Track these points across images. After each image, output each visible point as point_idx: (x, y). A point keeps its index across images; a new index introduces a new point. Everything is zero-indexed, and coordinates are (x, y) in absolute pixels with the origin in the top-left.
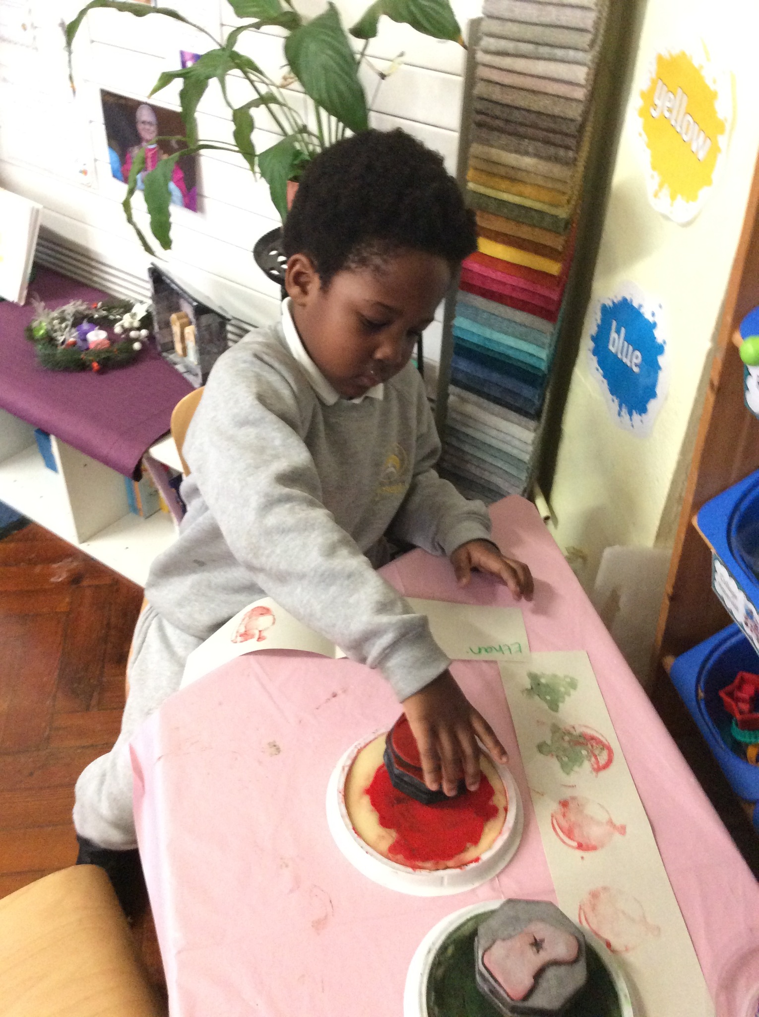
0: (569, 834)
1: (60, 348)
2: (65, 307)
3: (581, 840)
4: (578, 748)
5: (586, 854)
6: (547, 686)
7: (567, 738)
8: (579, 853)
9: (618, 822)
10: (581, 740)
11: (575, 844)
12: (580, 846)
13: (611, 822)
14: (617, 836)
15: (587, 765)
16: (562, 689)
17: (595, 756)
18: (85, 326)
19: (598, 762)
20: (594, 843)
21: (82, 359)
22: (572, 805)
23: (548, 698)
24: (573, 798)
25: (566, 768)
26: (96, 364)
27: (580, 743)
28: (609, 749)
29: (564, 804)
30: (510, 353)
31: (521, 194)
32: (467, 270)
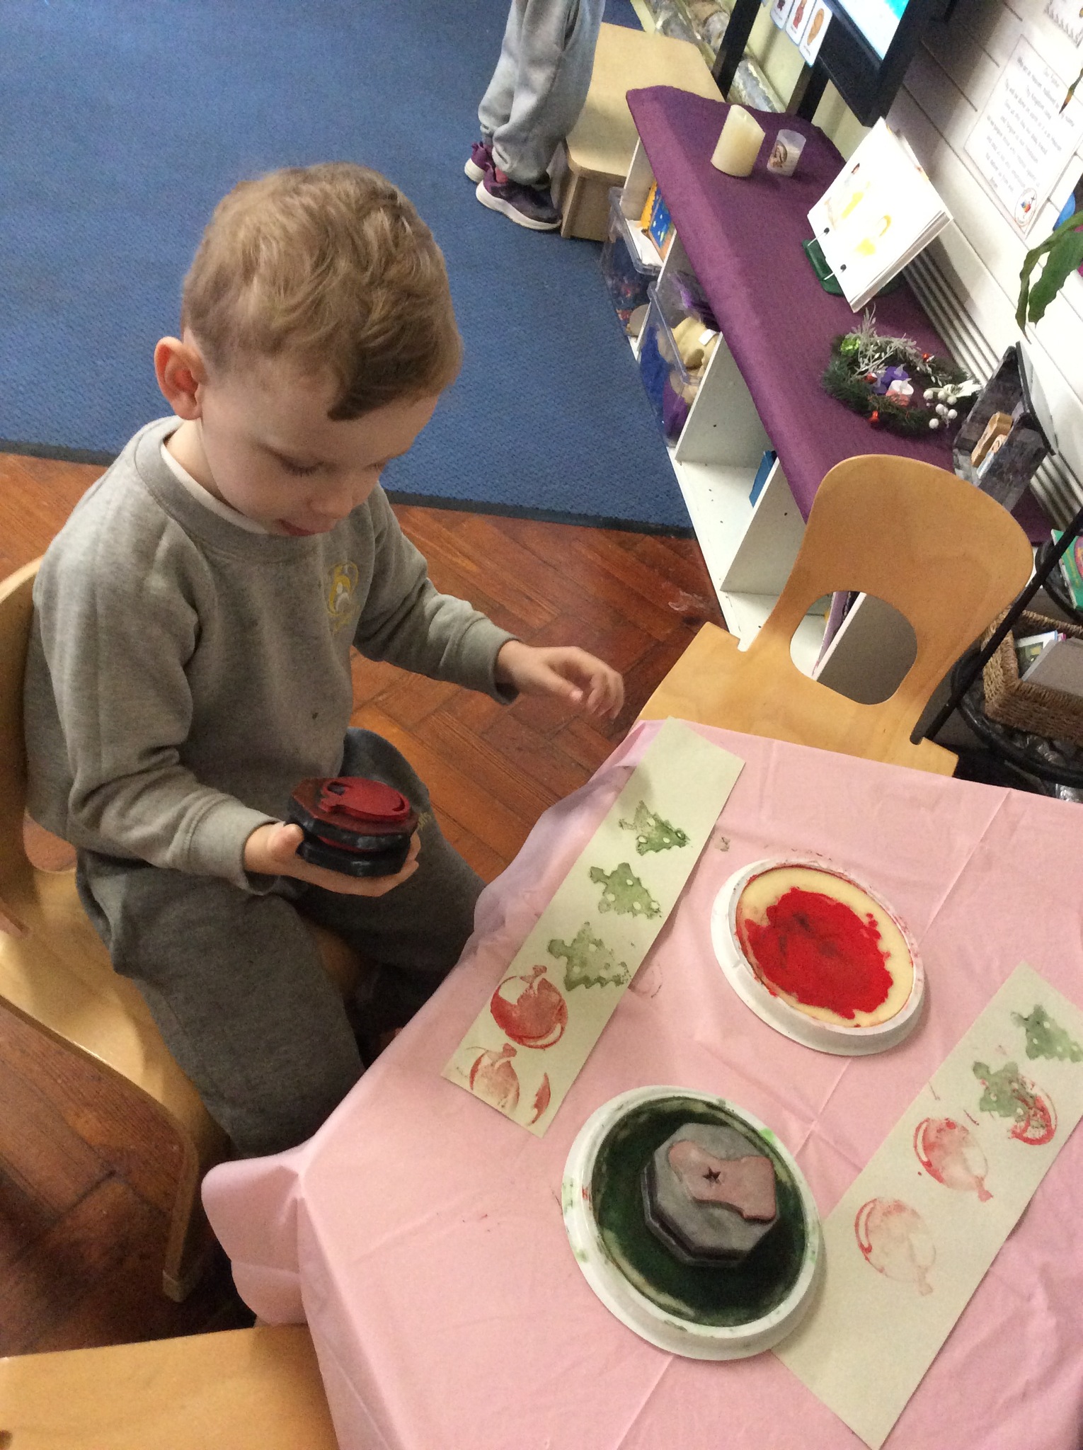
0: (928, 1147)
1: (856, 376)
2: (893, 339)
3: (934, 1163)
4: (1020, 1103)
5: (927, 1176)
6: (1046, 1031)
7: (1016, 1086)
8: (921, 1169)
9: (987, 1185)
10: (1030, 1101)
11: (925, 1159)
12: (928, 1165)
13: (980, 1180)
14: (974, 1195)
15: (1010, 1122)
16: (1059, 1049)
17: (1028, 1124)
18: (899, 370)
19: (1025, 1130)
20: (944, 1175)
21: (867, 400)
22: (956, 1131)
23: (1035, 1041)
24: (964, 1129)
25: (985, 1104)
26: (875, 414)
27: (1024, 1101)
28: (1050, 1134)
29: (950, 1125)
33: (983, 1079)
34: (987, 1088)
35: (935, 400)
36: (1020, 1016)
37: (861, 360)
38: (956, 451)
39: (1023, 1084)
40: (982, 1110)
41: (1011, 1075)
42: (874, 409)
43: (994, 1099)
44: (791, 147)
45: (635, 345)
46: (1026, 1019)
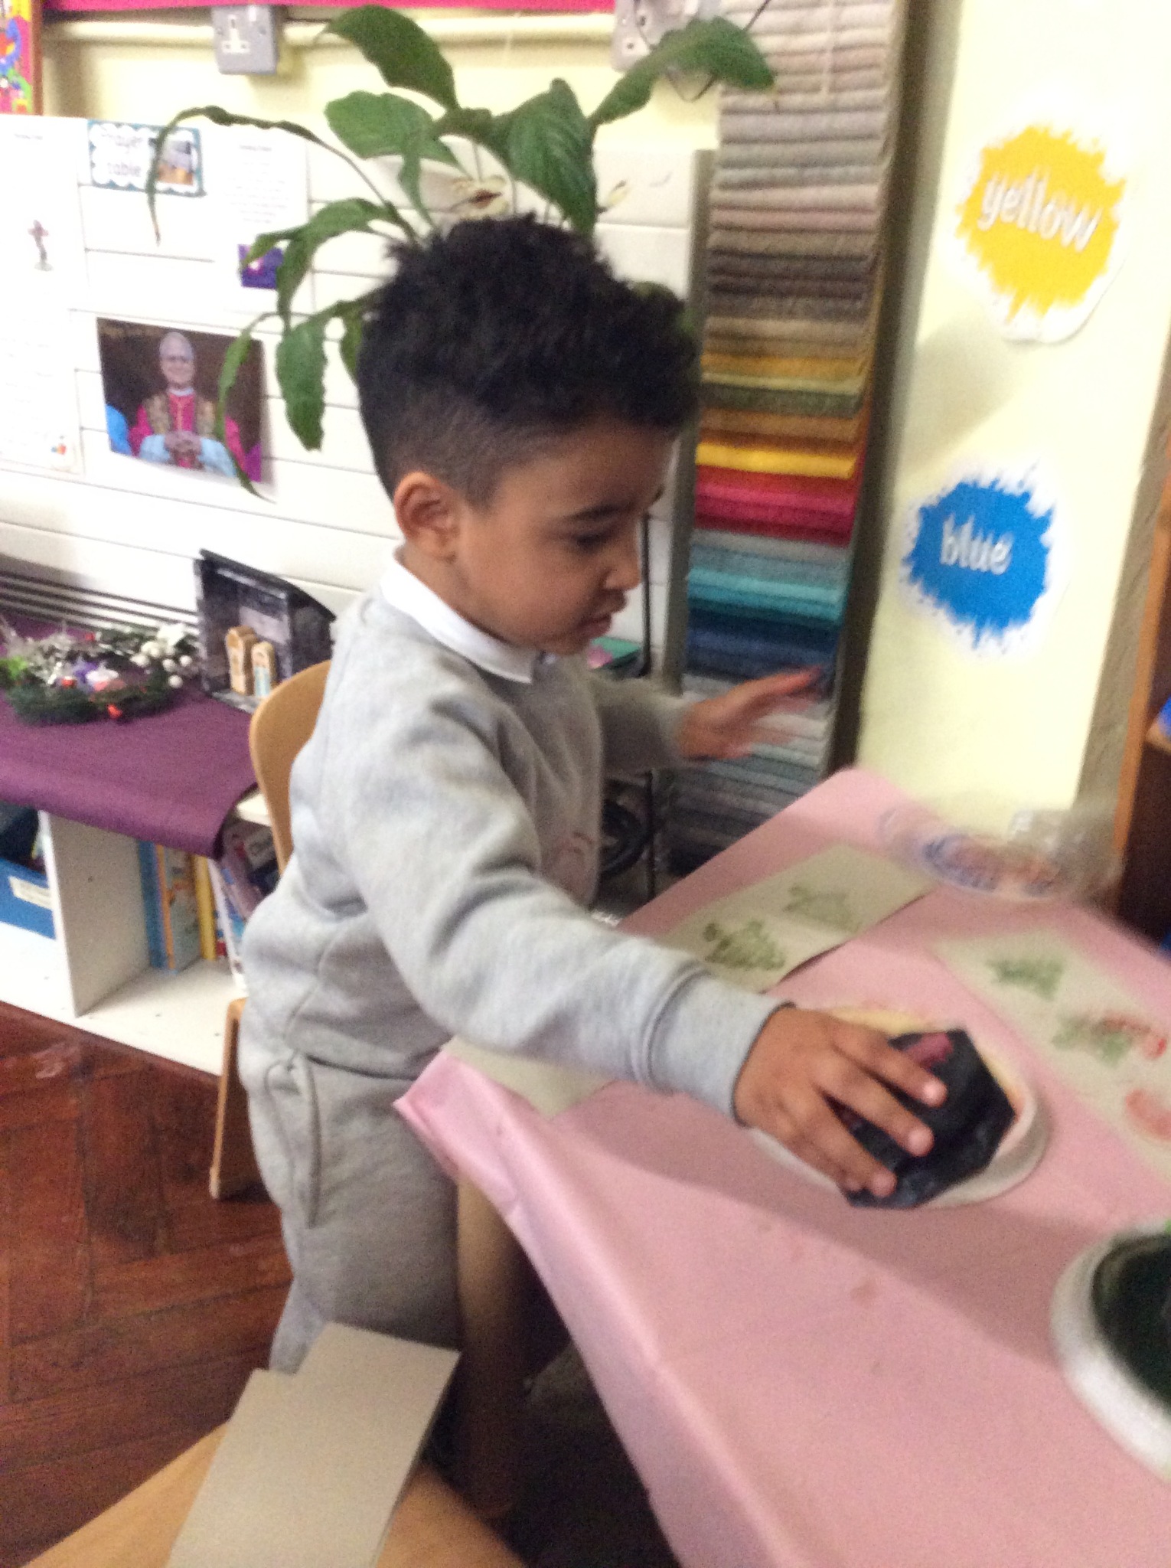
1: (51, 693)
10: (1107, 1027)
18: (82, 664)
22: (1143, 1100)
25: (1107, 1060)
26: (112, 709)
27: (1108, 1031)
29: (1133, 1101)
30: (781, 605)
31: (786, 374)
32: (705, 498)
33: (1073, 1047)
34: (1087, 1049)
35: (156, 663)
36: (999, 981)
37: (38, 674)
38: (216, 694)
39: (1087, 1021)
41: (1072, 1022)
42: (106, 705)
43: (1101, 1052)
46: (1002, 978)
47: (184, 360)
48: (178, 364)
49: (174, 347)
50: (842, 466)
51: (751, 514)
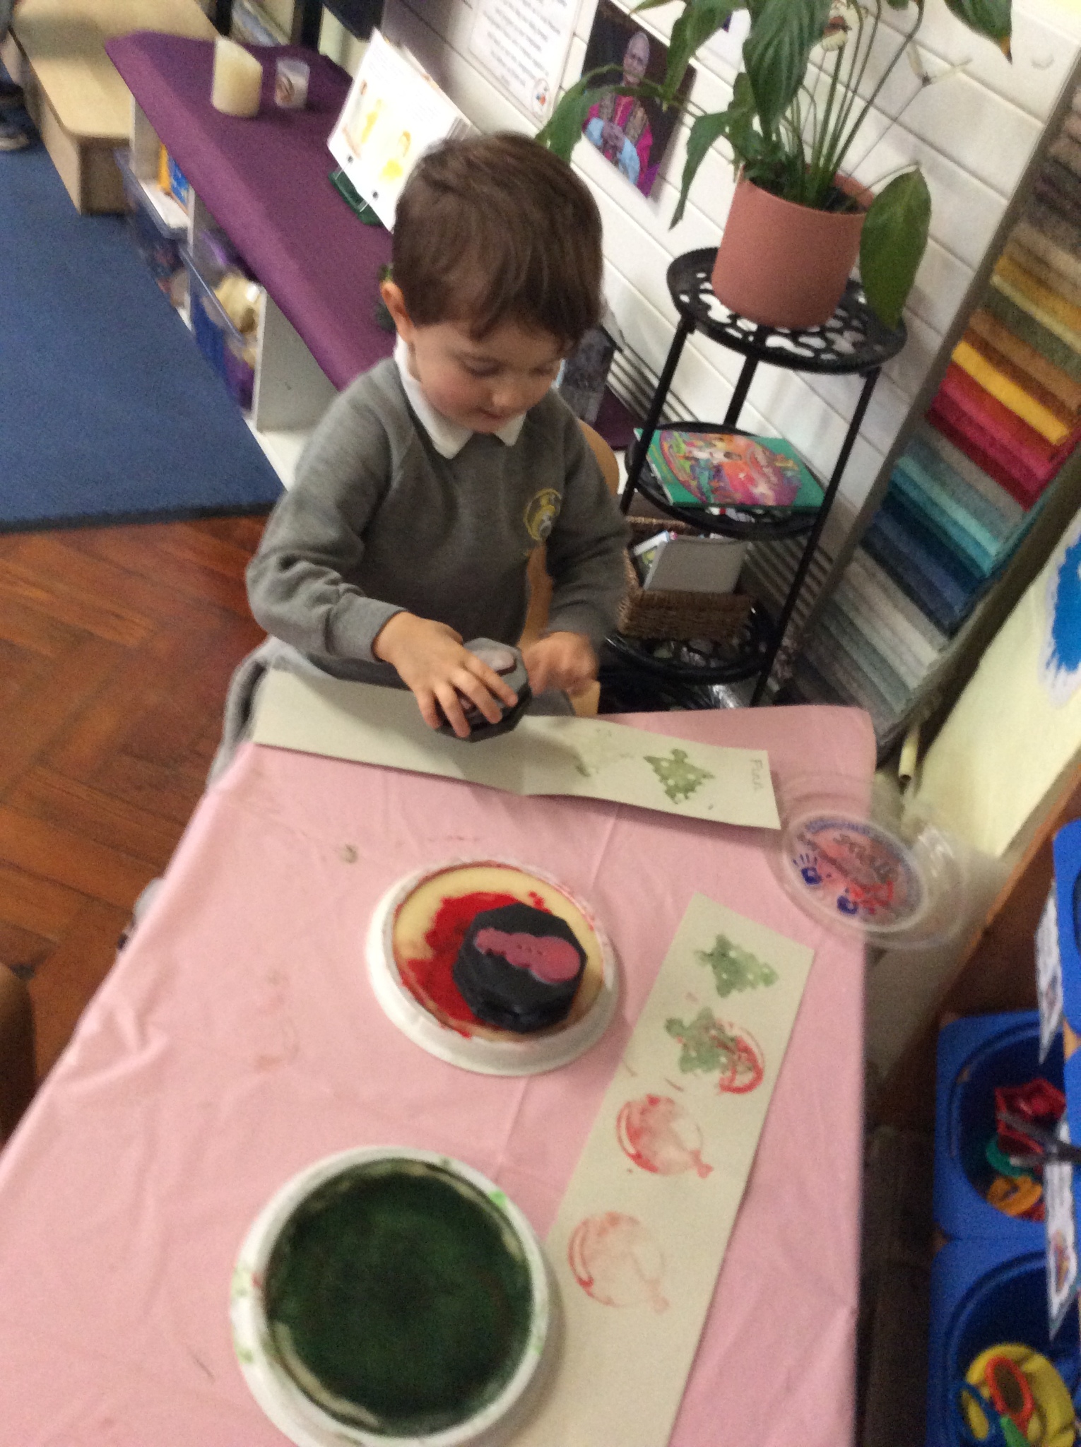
0: (635, 1135)
3: (645, 1153)
4: (721, 1051)
5: (638, 1170)
6: (733, 962)
7: (713, 1032)
8: (630, 1164)
9: (705, 1159)
10: (731, 1044)
11: (632, 1151)
12: (638, 1158)
13: (696, 1155)
14: (692, 1175)
15: (716, 1076)
16: (750, 977)
17: (735, 1072)
19: (732, 1079)
20: (657, 1163)
22: (662, 1107)
23: (725, 976)
24: (670, 1101)
25: (686, 1063)
27: (726, 1047)
28: (759, 1074)
29: (653, 1101)
30: (953, 531)
31: (1053, 312)
32: (944, 395)
33: (678, 1036)
34: (685, 1045)
36: (704, 954)
39: (721, 1029)
40: (684, 1070)
41: (707, 1022)
43: (693, 1054)
44: (296, 77)
45: (185, 315)
46: (711, 955)
47: (640, 60)
48: (635, 63)
49: (638, 47)
50: (1054, 430)
51: (970, 432)
